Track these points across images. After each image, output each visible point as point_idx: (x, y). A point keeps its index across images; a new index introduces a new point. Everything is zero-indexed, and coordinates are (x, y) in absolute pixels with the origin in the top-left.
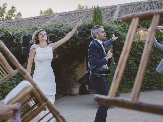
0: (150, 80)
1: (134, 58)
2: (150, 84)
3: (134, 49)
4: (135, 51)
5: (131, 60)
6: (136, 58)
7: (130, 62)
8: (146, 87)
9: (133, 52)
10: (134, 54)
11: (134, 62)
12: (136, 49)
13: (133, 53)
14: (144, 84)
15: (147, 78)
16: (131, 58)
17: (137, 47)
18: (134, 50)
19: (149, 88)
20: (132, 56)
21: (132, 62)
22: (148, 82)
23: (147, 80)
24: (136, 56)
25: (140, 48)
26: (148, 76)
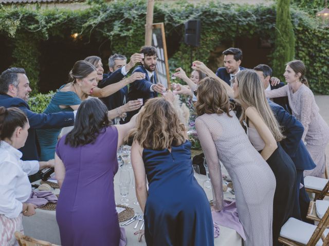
0: (326, 81)
1: (307, 48)
2: (325, 86)
3: (309, 35)
4: (309, 39)
5: (303, 51)
6: (310, 49)
7: (301, 53)
8: (319, 89)
9: (306, 40)
10: (309, 43)
11: (307, 54)
12: (311, 36)
13: (306, 42)
14: (317, 85)
15: (321, 78)
16: (303, 49)
17: (314, 34)
18: (308, 37)
19: (323, 92)
20: (305, 46)
21: (304, 54)
22: (323, 83)
23: (321, 80)
24: (311, 46)
25: (317, 36)
26: (323, 75)
